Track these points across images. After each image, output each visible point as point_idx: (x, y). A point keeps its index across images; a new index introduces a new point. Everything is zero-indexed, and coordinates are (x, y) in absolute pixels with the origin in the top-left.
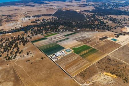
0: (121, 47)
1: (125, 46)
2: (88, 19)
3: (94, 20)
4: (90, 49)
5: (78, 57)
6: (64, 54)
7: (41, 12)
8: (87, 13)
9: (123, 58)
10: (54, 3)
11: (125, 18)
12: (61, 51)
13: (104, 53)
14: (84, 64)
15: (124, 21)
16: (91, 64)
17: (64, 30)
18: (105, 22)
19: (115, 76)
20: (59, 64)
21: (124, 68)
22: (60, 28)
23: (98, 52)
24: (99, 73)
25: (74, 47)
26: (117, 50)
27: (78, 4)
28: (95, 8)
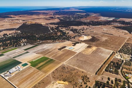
0: (76, 54)
1: (80, 53)
2: (52, 31)
3: (57, 31)
4: (48, 60)
5: (34, 70)
6: (19, 69)
7: (3, 27)
8: (51, 26)
9: (76, 64)
10: (20, 17)
11: (83, 28)
12: (16, 67)
13: (61, 62)
14: (40, 76)
15: (83, 30)
16: (46, 75)
17: (26, 44)
18: (66, 33)
19: (67, 83)
20: (11, 81)
21: (76, 73)
22: (22, 42)
23: (55, 62)
24: (52, 82)
25: (32, 60)
26: (72, 58)
27: (45, 17)
28: (60, 21)
